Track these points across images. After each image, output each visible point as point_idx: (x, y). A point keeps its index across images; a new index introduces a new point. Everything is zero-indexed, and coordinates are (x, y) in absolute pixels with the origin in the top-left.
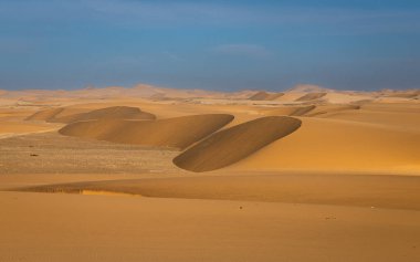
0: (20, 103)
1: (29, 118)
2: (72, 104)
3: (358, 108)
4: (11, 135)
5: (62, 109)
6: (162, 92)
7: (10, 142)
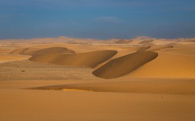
0: (4, 46)
1: (11, 53)
2: (31, 46)
3: (172, 47)
4: (6, 61)
5: (27, 49)
6: (72, 40)
7: (7, 64)
